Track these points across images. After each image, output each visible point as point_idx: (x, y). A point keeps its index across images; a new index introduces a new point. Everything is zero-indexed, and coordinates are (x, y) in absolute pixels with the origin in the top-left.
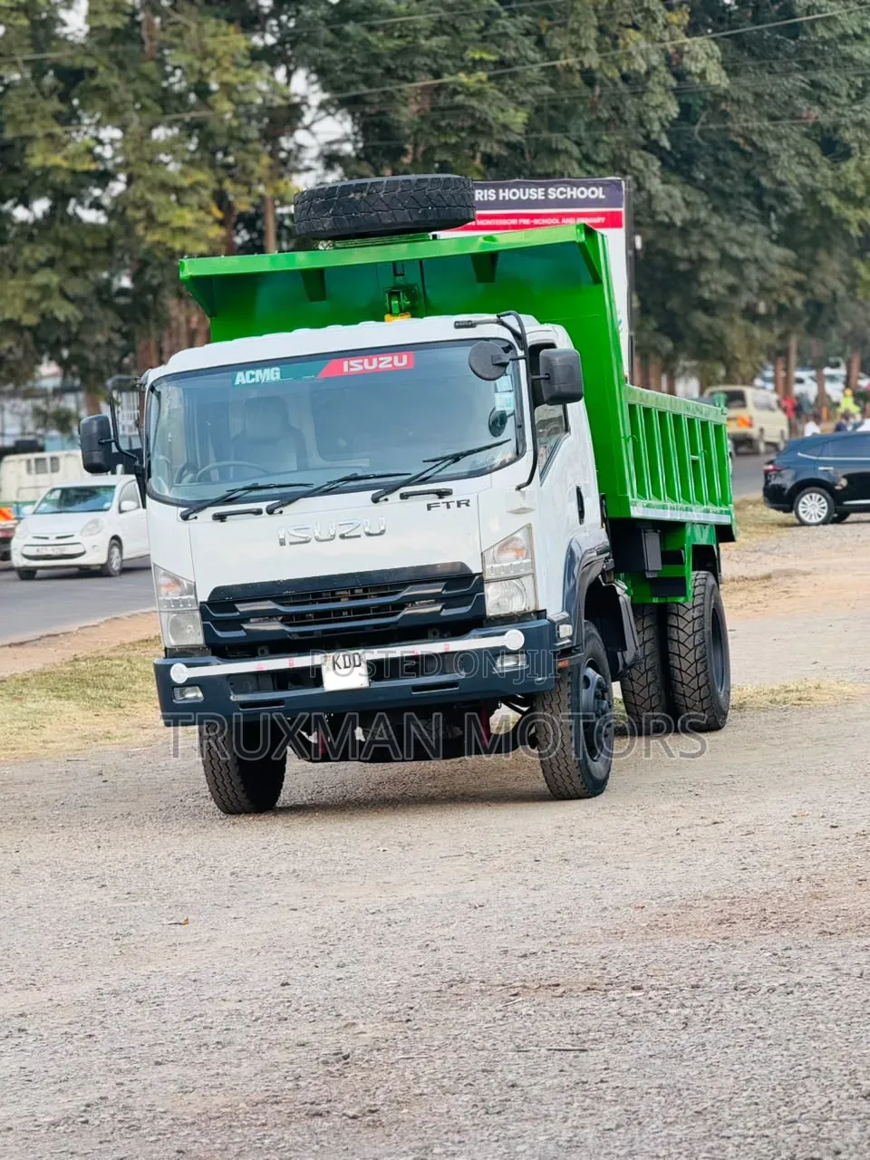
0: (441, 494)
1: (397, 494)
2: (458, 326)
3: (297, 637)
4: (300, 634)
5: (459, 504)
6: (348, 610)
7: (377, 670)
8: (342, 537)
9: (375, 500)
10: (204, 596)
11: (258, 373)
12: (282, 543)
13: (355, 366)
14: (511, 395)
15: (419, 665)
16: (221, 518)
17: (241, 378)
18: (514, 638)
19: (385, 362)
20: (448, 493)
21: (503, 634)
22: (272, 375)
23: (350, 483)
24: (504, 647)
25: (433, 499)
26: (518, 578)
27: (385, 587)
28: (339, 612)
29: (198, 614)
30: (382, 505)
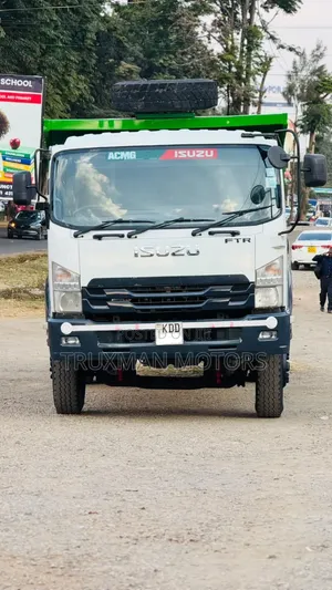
0: (234, 234)
1: (206, 232)
2: (243, 136)
3: (139, 312)
4: (142, 310)
5: (244, 240)
6: (172, 298)
7: (189, 335)
8: (174, 254)
9: (194, 234)
10: (85, 283)
11: (122, 153)
12: (136, 255)
13: (182, 154)
14: (275, 179)
15: (214, 333)
16: (99, 237)
17: (112, 156)
18: (271, 322)
19: (200, 153)
20: (238, 233)
21: (265, 318)
22: (131, 155)
23: (179, 223)
24: (265, 327)
25: (229, 235)
26: (274, 286)
27: (196, 286)
28: (165, 298)
29: (80, 294)
30: (197, 238)
